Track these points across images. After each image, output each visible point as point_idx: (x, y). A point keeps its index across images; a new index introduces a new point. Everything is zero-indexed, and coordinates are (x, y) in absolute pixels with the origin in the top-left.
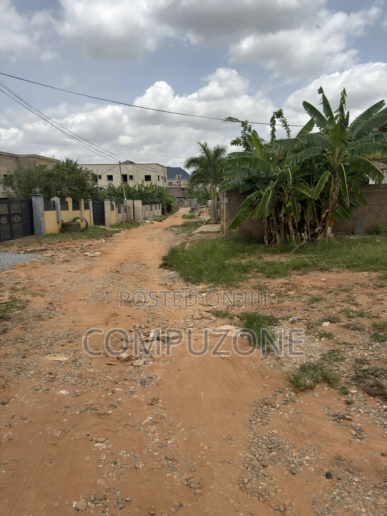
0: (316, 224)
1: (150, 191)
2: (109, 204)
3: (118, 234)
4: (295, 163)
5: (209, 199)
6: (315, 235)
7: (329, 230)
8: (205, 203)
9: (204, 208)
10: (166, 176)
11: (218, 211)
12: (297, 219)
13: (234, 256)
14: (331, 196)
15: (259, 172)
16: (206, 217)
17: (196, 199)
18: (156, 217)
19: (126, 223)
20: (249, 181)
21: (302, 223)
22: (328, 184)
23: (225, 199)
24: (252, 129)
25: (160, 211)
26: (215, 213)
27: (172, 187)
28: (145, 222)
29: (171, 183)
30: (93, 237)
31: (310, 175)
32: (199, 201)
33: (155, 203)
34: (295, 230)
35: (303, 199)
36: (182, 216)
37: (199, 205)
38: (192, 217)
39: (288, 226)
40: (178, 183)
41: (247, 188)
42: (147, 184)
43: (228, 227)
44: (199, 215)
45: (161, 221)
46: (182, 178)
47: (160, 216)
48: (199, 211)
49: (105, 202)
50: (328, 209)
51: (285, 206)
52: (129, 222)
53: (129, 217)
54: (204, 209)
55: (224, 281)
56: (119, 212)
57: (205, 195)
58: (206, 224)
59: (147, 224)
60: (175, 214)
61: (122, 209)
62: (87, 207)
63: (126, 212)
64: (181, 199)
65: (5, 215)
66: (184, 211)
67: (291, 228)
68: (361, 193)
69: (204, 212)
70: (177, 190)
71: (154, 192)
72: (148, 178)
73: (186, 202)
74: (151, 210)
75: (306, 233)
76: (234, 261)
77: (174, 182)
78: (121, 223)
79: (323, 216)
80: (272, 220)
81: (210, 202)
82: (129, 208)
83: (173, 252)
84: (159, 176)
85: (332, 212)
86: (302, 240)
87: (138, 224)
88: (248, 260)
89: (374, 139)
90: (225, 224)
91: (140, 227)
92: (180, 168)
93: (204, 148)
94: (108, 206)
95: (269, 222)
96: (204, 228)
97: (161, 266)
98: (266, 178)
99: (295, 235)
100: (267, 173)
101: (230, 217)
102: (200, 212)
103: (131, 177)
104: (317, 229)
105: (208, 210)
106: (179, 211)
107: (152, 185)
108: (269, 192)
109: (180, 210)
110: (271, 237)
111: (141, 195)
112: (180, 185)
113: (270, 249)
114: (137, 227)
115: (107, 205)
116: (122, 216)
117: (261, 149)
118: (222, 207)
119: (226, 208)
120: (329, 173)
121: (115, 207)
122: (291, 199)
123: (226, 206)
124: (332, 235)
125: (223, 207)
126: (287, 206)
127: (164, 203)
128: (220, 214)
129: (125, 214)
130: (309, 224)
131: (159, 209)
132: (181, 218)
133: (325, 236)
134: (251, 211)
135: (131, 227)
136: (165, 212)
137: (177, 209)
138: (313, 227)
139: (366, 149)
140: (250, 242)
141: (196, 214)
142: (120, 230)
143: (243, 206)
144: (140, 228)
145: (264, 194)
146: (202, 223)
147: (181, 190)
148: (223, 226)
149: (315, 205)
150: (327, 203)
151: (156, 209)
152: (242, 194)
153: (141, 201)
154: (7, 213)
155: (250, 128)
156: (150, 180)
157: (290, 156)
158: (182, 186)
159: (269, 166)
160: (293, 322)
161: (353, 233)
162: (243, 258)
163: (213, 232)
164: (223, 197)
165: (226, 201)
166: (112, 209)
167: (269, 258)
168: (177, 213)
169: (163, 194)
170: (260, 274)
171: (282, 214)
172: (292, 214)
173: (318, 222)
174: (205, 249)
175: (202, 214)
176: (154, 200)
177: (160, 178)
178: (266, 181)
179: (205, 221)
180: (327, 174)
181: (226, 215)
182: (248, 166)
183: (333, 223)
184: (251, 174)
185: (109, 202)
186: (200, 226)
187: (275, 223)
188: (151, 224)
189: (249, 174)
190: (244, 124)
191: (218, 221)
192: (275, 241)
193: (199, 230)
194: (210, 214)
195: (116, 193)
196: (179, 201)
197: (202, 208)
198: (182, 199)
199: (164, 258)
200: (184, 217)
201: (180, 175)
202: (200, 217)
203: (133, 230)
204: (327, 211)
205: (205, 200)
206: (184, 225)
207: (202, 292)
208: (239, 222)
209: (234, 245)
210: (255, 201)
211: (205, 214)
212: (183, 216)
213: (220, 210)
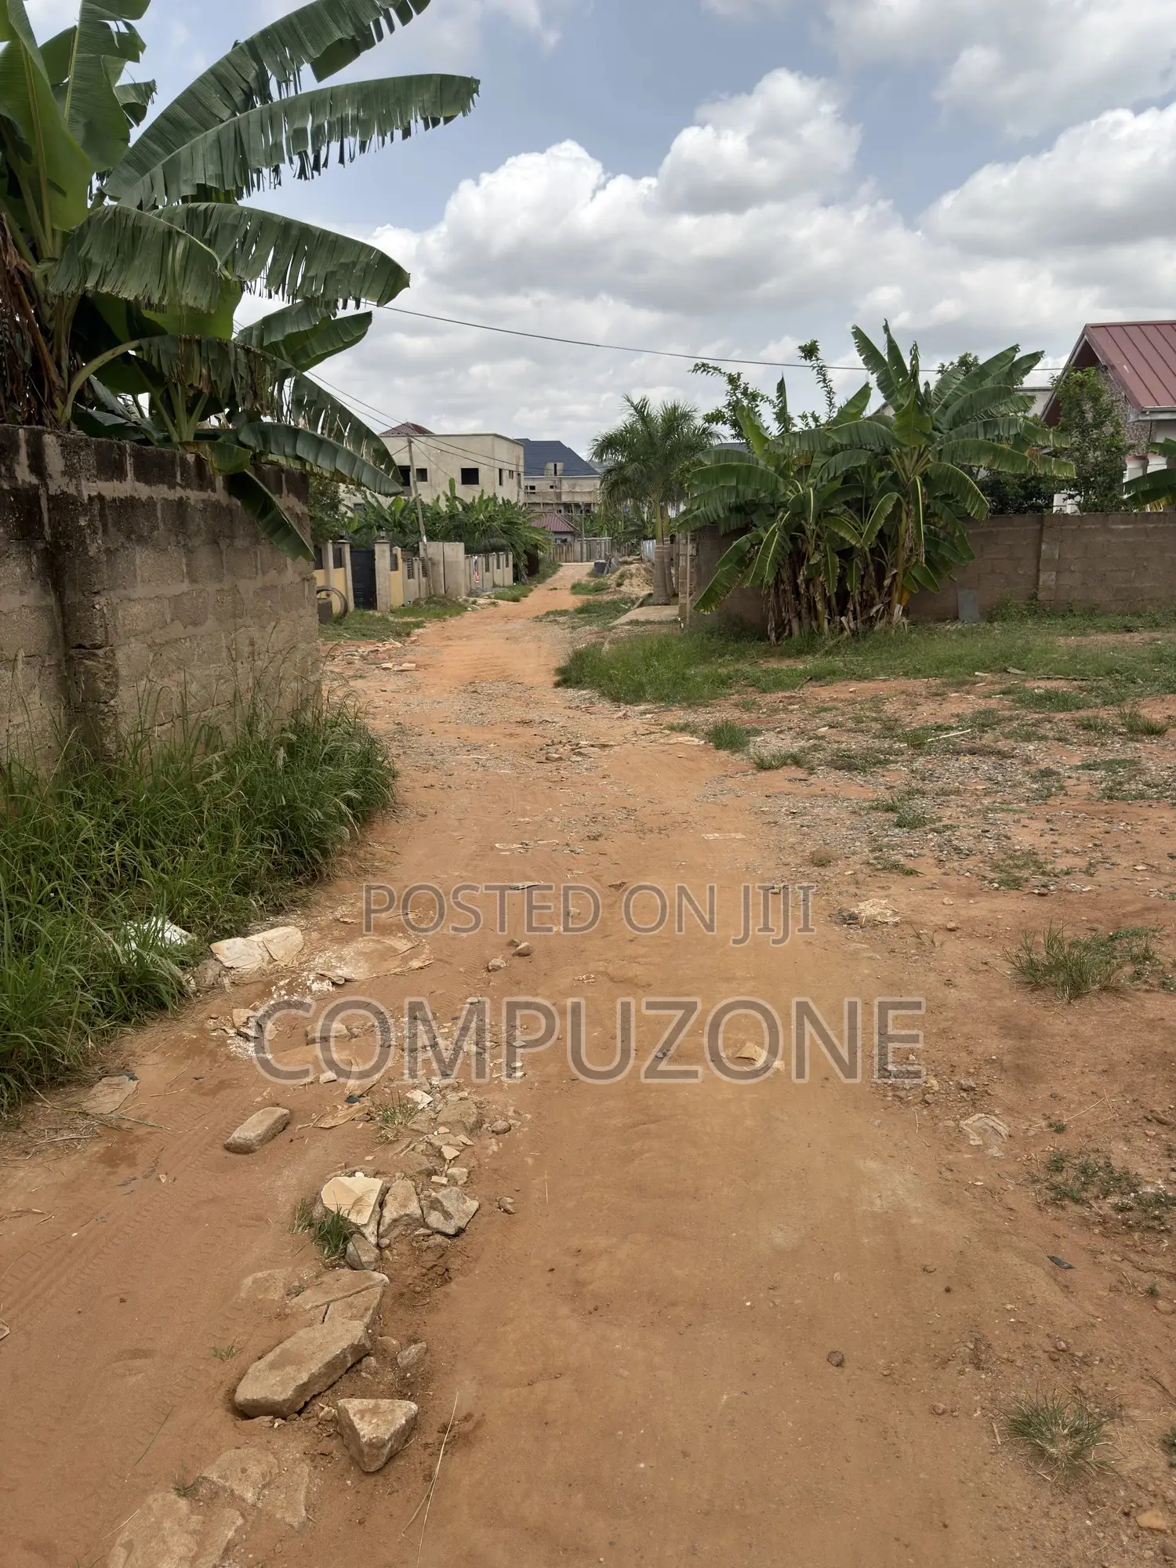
0: (873, 598)
1: (482, 517)
2: (388, 554)
3: (421, 631)
4: (825, 478)
5: (646, 538)
6: (871, 621)
7: (898, 609)
8: (634, 549)
9: (631, 563)
10: (521, 469)
11: (673, 571)
12: (832, 590)
13: (705, 659)
14: (901, 543)
15: (757, 492)
16: (637, 588)
17: (607, 538)
18: (501, 590)
19: (427, 603)
20: (738, 509)
21: (843, 597)
22: (894, 518)
23: (690, 547)
24: (750, 390)
25: (510, 571)
26: (666, 577)
27: (535, 499)
28: (474, 602)
29: (533, 488)
30: (371, 637)
31: (861, 499)
32: (616, 544)
33: (497, 549)
34: (830, 611)
35: (847, 547)
36: (569, 586)
37: (616, 553)
38: (598, 589)
39: (815, 602)
40: (552, 487)
41: (736, 522)
42: (468, 494)
43: (695, 604)
44: (619, 585)
45: (516, 600)
46: (566, 472)
47: (510, 588)
48: (618, 573)
49: (377, 548)
50: (896, 567)
51: (809, 560)
52: (435, 602)
53: (434, 588)
54: (633, 567)
55: (684, 699)
56: (411, 575)
57: (633, 524)
58: (641, 605)
59: (483, 607)
60: (549, 580)
61: (417, 566)
62: (339, 563)
63: (425, 574)
64: (564, 537)
66: (576, 571)
67: (820, 606)
68: (961, 535)
69: (632, 575)
70: (550, 508)
71: (491, 518)
72: (470, 476)
73: (577, 547)
74: (487, 570)
75: (851, 617)
76: (704, 669)
77: (542, 484)
78: (416, 603)
79: (887, 582)
80: (784, 591)
81: (649, 547)
82: (433, 564)
83: (579, 658)
84: (500, 470)
85: (904, 575)
86: (842, 629)
87: (461, 609)
88: (731, 668)
89: (981, 430)
90: (688, 600)
91: (467, 615)
92: (559, 443)
93: (640, 410)
94: (384, 557)
95: (777, 594)
96: (636, 614)
97: (557, 685)
98: (772, 505)
99: (829, 621)
100: (773, 494)
101: (699, 584)
102: (622, 576)
103: (422, 474)
104: (874, 610)
105: (645, 569)
106: (560, 573)
107: (485, 497)
108: (773, 533)
109: (561, 569)
110: (781, 626)
111: (456, 527)
112: (559, 495)
113: (778, 649)
114: (458, 614)
115: (383, 555)
116: (416, 586)
117: (762, 446)
118: (682, 563)
119: (692, 567)
120: (896, 495)
121: (400, 561)
122: (822, 547)
123: (692, 561)
124: (904, 620)
125: (685, 563)
126: (811, 562)
127: (521, 550)
128: (677, 579)
129: (424, 580)
130: (857, 598)
131: (507, 566)
132: (568, 592)
133: (890, 623)
134: (742, 572)
135: (446, 614)
136: (522, 576)
137: (555, 567)
138: (867, 605)
139: (964, 450)
140: (738, 638)
141: (609, 582)
142: (423, 622)
143: (723, 563)
144: (469, 617)
145: (765, 536)
146: (632, 602)
147: (562, 509)
148: (683, 608)
149: (873, 561)
150: (896, 556)
151: (498, 568)
152: (725, 535)
153: (462, 545)
155: (746, 389)
156: (477, 482)
157: (817, 463)
158: (565, 499)
159: (777, 481)
160: (780, 732)
161: (956, 618)
162: (721, 665)
163: (660, 623)
164: (684, 541)
165: (690, 549)
166: (394, 566)
167: (774, 664)
168: (555, 577)
169: (516, 524)
170: (751, 689)
171: (801, 578)
172: (821, 579)
173: (877, 594)
174: (647, 648)
175: (627, 582)
176: (493, 541)
177: (505, 474)
178: (772, 511)
179: (637, 598)
180: (890, 498)
181: (691, 580)
182: (734, 483)
183: (906, 596)
184: (741, 495)
185: (387, 547)
186: (626, 611)
187: (791, 597)
188: (492, 608)
189: (737, 496)
190: (733, 380)
191: (673, 600)
192: (791, 634)
193: (624, 619)
194: (648, 582)
195: (387, 520)
196: (559, 542)
197: (626, 563)
198: (566, 537)
199: (560, 671)
200: (576, 588)
201: (560, 466)
202: (623, 588)
203: (453, 622)
204: (895, 571)
205: (634, 541)
206: (581, 611)
207: (645, 713)
208: (717, 594)
209: (705, 641)
210: (749, 552)
211: (635, 581)
212: (574, 587)
213: (677, 570)
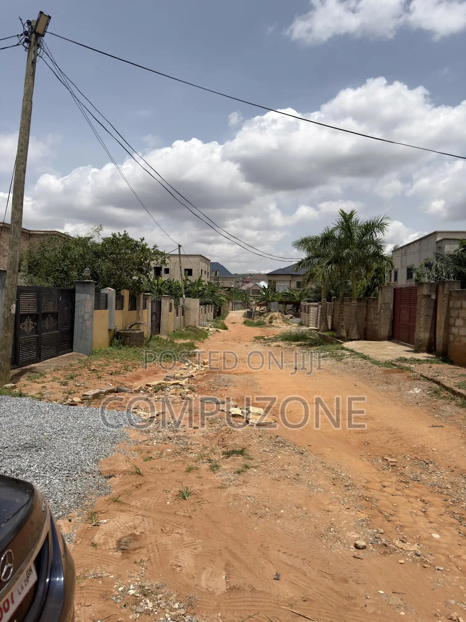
1: (200, 288)
2: (168, 303)
10: (209, 271)
16: (280, 325)
28: (208, 330)
33: (208, 304)
36: (242, 322)
38: (260, 324)
40: (214, 280)
44: (271, 322)
45: (226, 329)
46: (221, 274)
48: (269, 316)
53: (187, 322)
54: (276, 314)
56: (177, 314)
61: (180, 310)
62: (145, 307)
63: (183, 314)
65: (31, 315)
69: (276, 318)
74: (205, 313)
78: (180, 330)
82: (187, 309)
87: (205, 334)
91: (211, 338)
94: (166, 305)
102: (271, 318)
103: (167, 270)
105: (282, 315)
114: (206, 337)
116: (180, 320)
121: (173, 307)
129: (182, 317)
131: (212, 311)
132: (242, 325)
141: (265, 321)
151: (209, 312)
153: (198, 300)
154: (34, 311)
156: (192, 275)
166: (170, 310)
175: (274, 321)
176: (208, 300)
177: (203, 272)
185: (168, 299)
201: (218, 272)
211: (278, 321)
212: (245, 322)
